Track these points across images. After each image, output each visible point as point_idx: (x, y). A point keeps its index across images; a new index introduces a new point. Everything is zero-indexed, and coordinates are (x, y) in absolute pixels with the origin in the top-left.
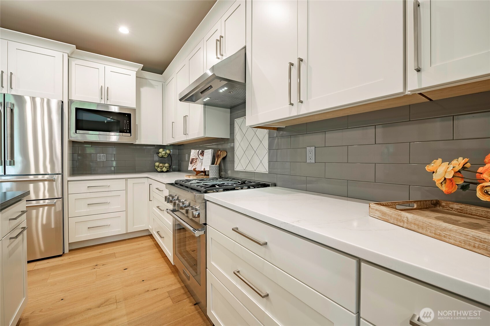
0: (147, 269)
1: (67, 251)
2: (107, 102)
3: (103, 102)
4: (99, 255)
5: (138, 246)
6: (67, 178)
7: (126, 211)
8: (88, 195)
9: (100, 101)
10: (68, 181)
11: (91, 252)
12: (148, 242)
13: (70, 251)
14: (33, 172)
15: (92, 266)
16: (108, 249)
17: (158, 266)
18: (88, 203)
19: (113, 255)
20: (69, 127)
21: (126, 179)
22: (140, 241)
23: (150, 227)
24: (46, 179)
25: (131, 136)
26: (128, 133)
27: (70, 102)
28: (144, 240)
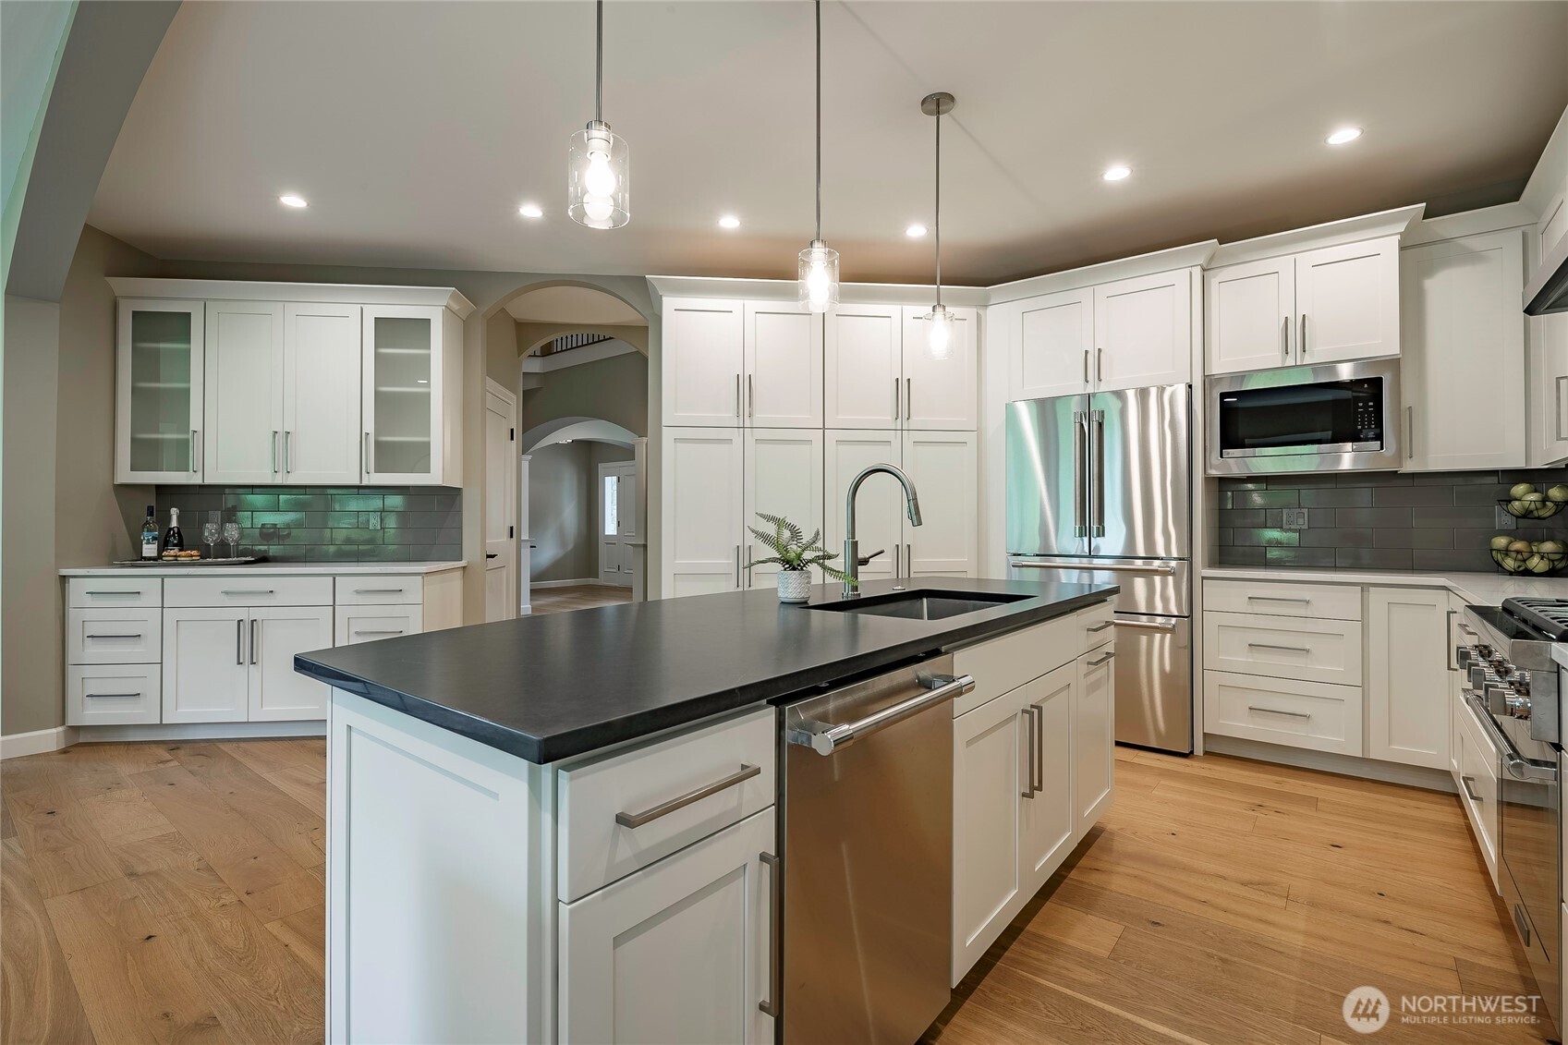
0: (1406, 875)
1: (1199, 750)
2: (1302, 358)
3: (1290, 362)
4: (1276, 787)
5: (1401, 810)
6: (1201, 570)
7: (1364, 686)
8: (1251, 621)
9: (1284, 360)
10: (1203, 578)
11: (1254, 774)
12: (1441, 813)
13: (1206, 753)
14: (1141, 552)
15: (1249, 803)
16: (1301, 782)
17: (1452, 887)
18: (1250, 642)
19: (1313, 802)
20: (1208, 444)
21: (1364, 587)
22: (1412, 799)
23: (1454, 765)
24: (1157, 568)
25: (1382, 448)
26: (1373, 439)
27: (1208, 381)
28: (1432, 802)
